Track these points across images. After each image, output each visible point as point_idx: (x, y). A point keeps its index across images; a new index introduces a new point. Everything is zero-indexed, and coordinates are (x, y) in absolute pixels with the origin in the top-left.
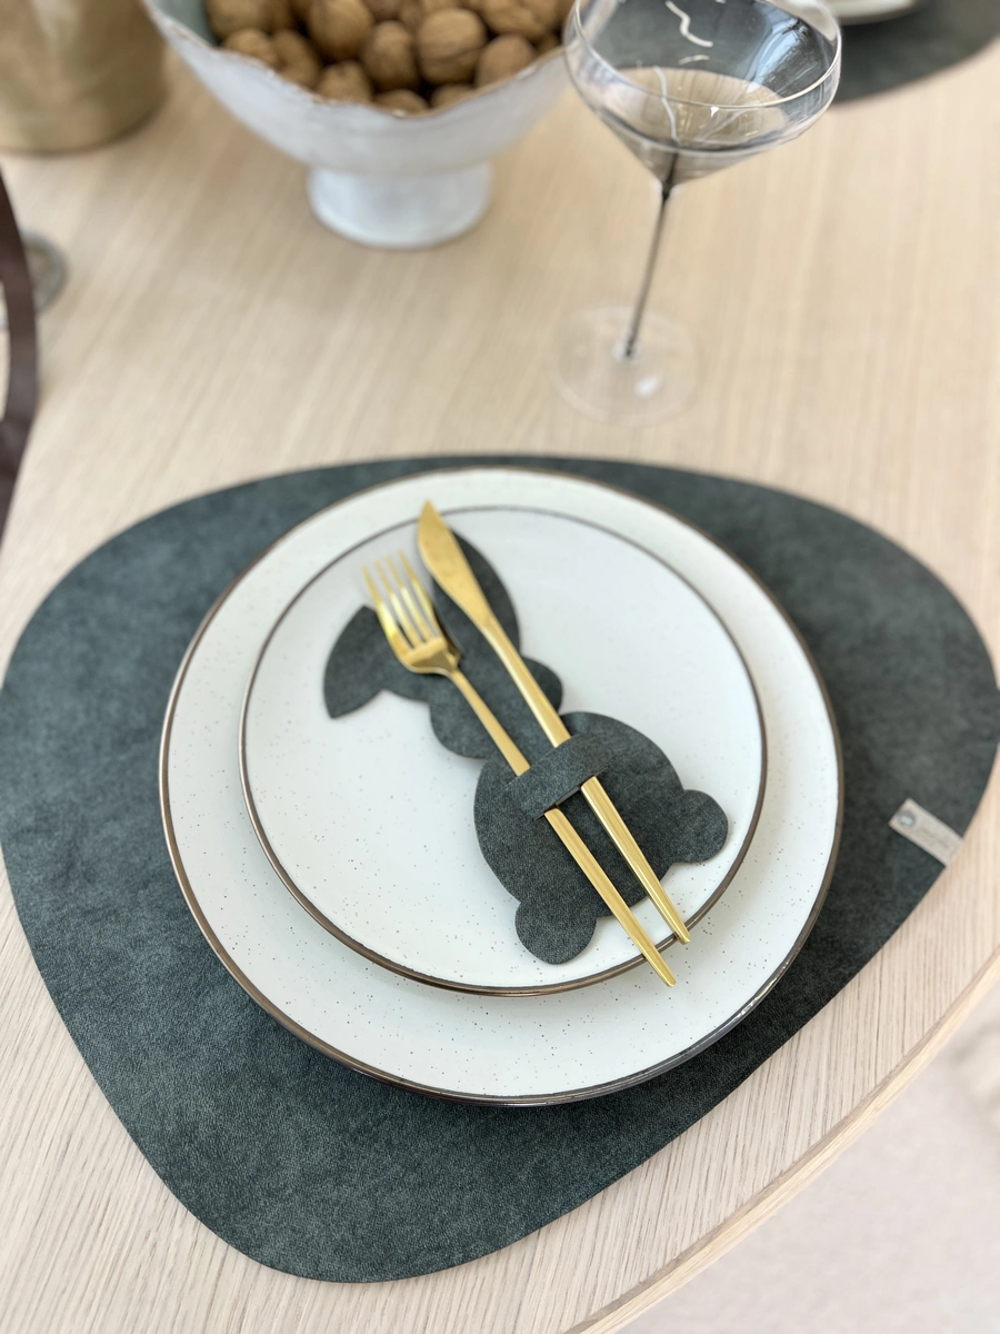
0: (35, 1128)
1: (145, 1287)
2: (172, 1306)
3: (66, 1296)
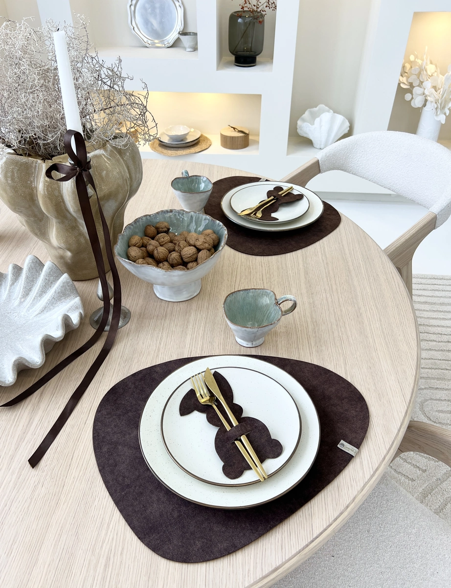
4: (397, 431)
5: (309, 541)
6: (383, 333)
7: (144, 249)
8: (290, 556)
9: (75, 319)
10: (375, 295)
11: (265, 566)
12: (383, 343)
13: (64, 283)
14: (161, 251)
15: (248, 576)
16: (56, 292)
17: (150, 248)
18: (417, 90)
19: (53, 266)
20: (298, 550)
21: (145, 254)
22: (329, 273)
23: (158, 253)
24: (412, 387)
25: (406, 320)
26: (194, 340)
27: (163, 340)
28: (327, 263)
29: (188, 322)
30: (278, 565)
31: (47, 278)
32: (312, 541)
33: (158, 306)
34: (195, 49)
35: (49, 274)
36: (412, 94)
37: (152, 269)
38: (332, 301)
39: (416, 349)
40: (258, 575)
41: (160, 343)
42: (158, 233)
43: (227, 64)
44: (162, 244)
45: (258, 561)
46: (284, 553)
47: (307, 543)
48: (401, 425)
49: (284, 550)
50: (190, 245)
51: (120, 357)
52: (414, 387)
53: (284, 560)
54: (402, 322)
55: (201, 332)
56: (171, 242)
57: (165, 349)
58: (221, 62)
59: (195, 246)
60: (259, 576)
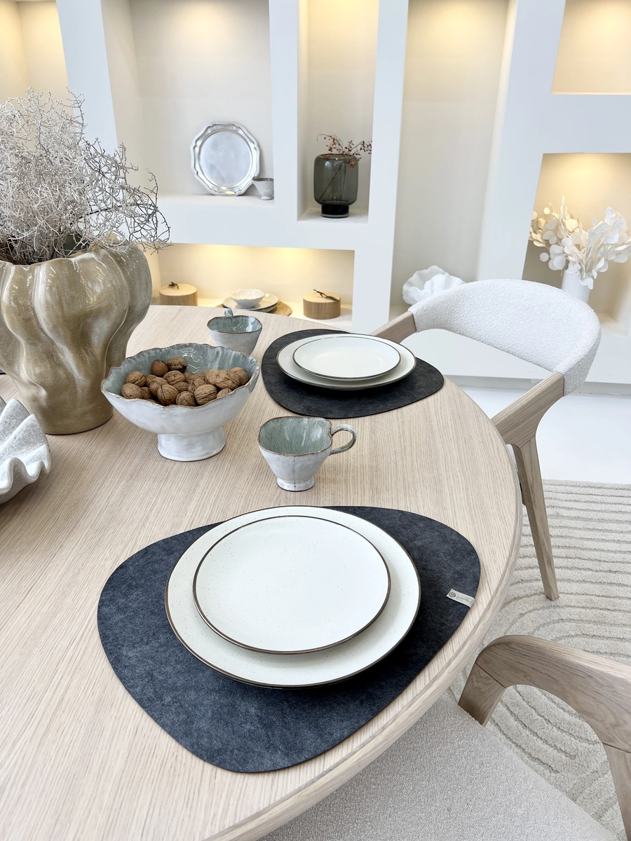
0: (123, 727)
1: (175, 770)
2: (187, 775)
3: (143, 779)
4: (473, 627)
5: (317, 774)
6: (469, 504)
7: (146, 388)
8: (284, 795)
9: (32, 471)
10: (463, 459)
11: (241, 810)
12: (467, 517)
13: (28, 426)
14: (166, 390)
15: (212, 823)
16: (15, 438)
17: (153, 386)
18: (554, 249)
19: (17, 405)
20: (297, 788)
21: (146, 395)
22: (404, 433)
23: (162, 392)
24: (502, 572)
25: (503, 489)
26: (200, 508)
27: (156, 507)
28: (403, 422)
29: (197, 485)
30: (261, 809)
31: (8, 421)
32: (322, 775)
33: (159, 466)
34: (271, 197)
35: (11, 416)
36: (549, 254)
37: (146, 405)
38: (403, 465)
39: (513, 525)
40: (227, 823)
41: (151, 511)
42: (169, 370)
43: (313, 215)
44: (172, 383)
45: (231, 802)
46: (274, 791)
47: (312, 777)
48: (480, 620)
49: (275, 787)
50: (208, 382)
51: (90, 526)
52: (505, 572)
53: (272, 802)
54: (498, 492)
55: (212, 498)
56: (185, 381)
57: (156, 517)
58: (303, 212)
59: (215, 385)
60: (229, 823)
